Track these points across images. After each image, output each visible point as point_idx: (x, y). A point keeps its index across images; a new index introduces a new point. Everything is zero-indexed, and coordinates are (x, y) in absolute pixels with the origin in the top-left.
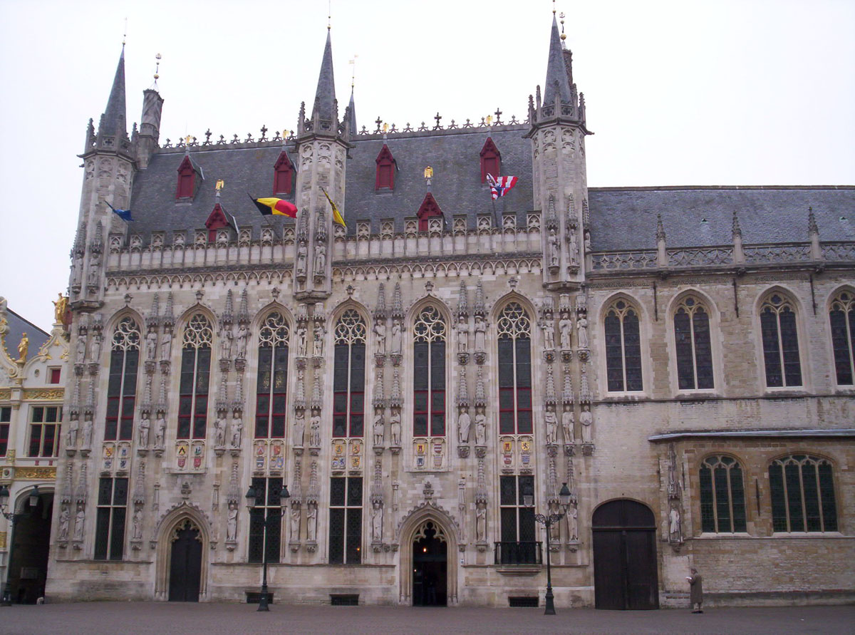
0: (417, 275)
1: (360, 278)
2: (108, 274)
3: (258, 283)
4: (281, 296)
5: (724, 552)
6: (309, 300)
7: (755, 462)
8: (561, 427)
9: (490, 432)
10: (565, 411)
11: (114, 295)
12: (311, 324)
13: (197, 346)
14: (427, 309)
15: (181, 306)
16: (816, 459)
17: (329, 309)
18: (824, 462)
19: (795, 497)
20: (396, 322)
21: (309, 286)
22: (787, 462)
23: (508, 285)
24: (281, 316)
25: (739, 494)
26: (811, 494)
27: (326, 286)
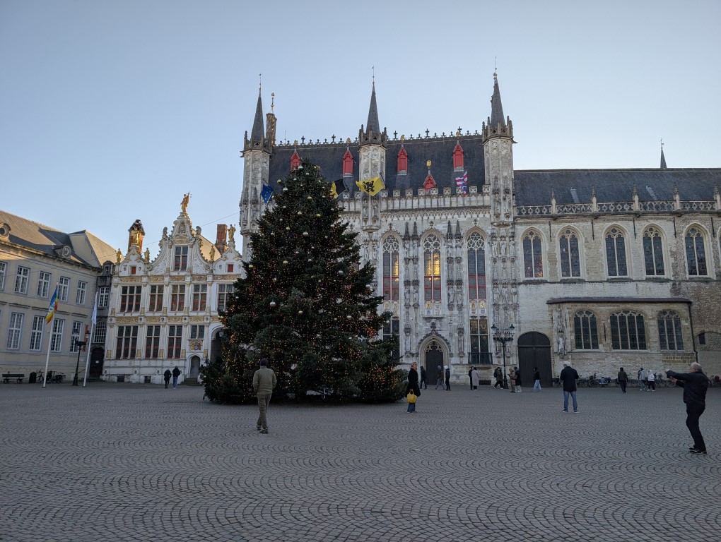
0: (425, 218)
1: (395, 219)
4: (354, 228)
5: (588, 359)
6: (370, 231)
7: (603, 314)
8: (501, 295)
9: (465, 298)
10: (503, 287)
12: (371, 243)
14: (430, 235)
16: (635, 313)
17: (380, 235)
18: (640, 315)
19: (624, 332)
20: (415, 242)
21: (369, 223)
22: (620, 314)
23: (473, 223)
25: (594, 330)
26: (632, 331)
27: (378, 223)
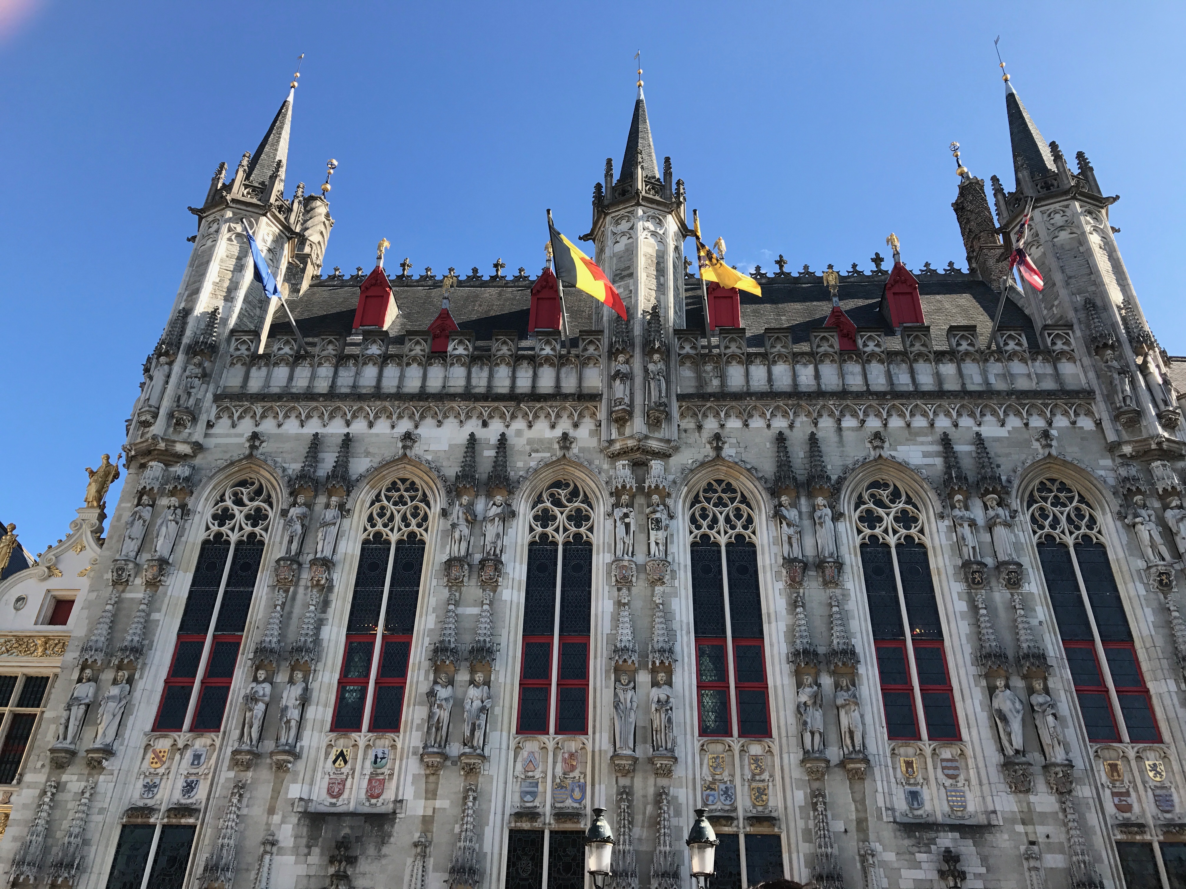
0: (849, 422)
1: (734, 423)
2: (217, 398)
3: (530, 427)
6: (638, 456)
9: (1071, 734)
11: (227, 436)
12: (640, 500)
13: (394, 538)
14: (877, 484)
15: (368, 459)
17: (676, 474)
20: (820, 501)
21: (637, 428)
24: (576, 486)
27: (668, 433)
